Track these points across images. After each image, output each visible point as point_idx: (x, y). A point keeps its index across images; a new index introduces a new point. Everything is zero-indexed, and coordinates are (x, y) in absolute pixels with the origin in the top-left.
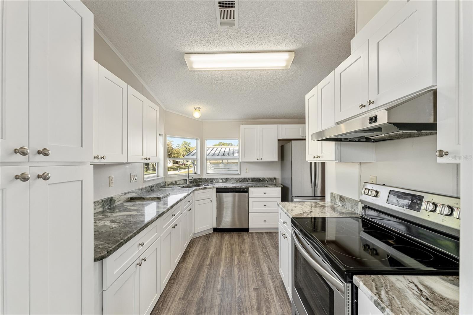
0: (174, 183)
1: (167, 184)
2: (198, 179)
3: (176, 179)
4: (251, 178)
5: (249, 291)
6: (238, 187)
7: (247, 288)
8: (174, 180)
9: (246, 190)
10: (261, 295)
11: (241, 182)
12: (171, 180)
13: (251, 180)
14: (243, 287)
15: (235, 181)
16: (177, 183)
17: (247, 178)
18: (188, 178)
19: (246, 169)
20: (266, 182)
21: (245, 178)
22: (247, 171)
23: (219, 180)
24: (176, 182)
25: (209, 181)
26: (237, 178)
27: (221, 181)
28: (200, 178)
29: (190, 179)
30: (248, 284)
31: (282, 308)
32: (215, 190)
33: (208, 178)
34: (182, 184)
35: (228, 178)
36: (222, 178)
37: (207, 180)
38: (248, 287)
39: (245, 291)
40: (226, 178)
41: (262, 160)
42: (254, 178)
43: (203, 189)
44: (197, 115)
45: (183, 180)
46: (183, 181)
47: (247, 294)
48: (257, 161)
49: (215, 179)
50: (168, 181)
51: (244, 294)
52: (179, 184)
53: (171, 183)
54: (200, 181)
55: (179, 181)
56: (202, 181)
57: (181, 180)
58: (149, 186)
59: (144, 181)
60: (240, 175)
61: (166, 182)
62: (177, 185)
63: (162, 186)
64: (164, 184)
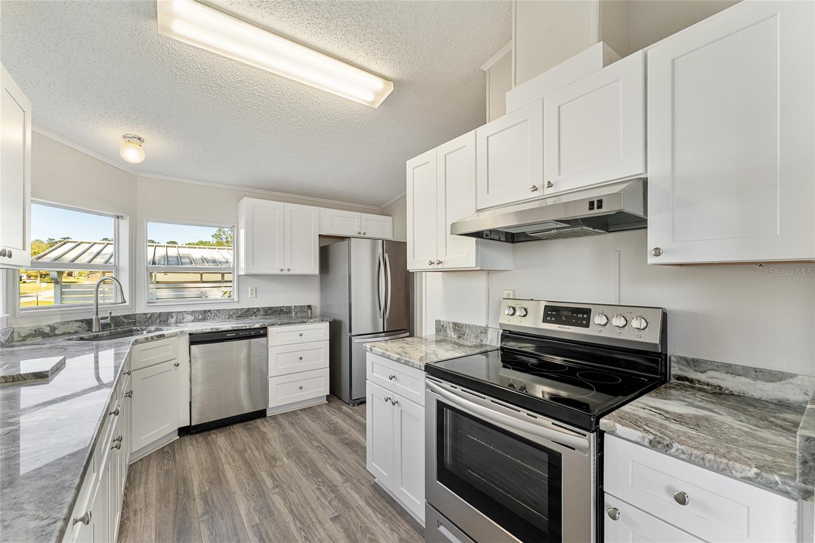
0: (47, 330)
1: (19, 334)
2: (125, 317)
3: (53, 321)
4: (263, 308)
5: (324, 529)
6: (244, 328)
7: (318, 525)
9: (262, 332)
10: (349, 524)
11: (240, 317)
12: (37, 324)
13: (262, 313)
14: (309, 526)
15: (228, 317)
16: (57, 332)
17: (254, 308)
18: (97, 314)
19: (252, 290)
20: (294, 313)
21: (249, 309)
22: (254, 295)
23: (186, 315)
24: (53, 328)
25: (158, 320)
26: (232, 310)
27: (191, 318)
28: (128, 315)
29: (102, 318)
30: (316, 517)
31: (394, 531)
32: (186, 338)
33: (152, 314)
34: (72, 332)
35: (209, 311)
36: (192, 311)
37: (150, 317)
38: (320, 522)
39: (316, 532)
40: (205, 311)
41: (291, 273)
42: (270, 308)
43: (155, 338)
44: (133, 155)
45: (76, 321)
46: (78, 324)
47: (323, 535)
48: (279, 272)
49: (174, 314)
50: (24, 328)
51: (319, 539)
52: (65, 334)
53: (35, 331)
54: (130, 321)
55: (62, 324)
56: (135, 322)
57: (71, 321)
60: (237, 303)
61: (14, 331)
62: (57, 335)
63: (2, 343)
64: (8, 336)
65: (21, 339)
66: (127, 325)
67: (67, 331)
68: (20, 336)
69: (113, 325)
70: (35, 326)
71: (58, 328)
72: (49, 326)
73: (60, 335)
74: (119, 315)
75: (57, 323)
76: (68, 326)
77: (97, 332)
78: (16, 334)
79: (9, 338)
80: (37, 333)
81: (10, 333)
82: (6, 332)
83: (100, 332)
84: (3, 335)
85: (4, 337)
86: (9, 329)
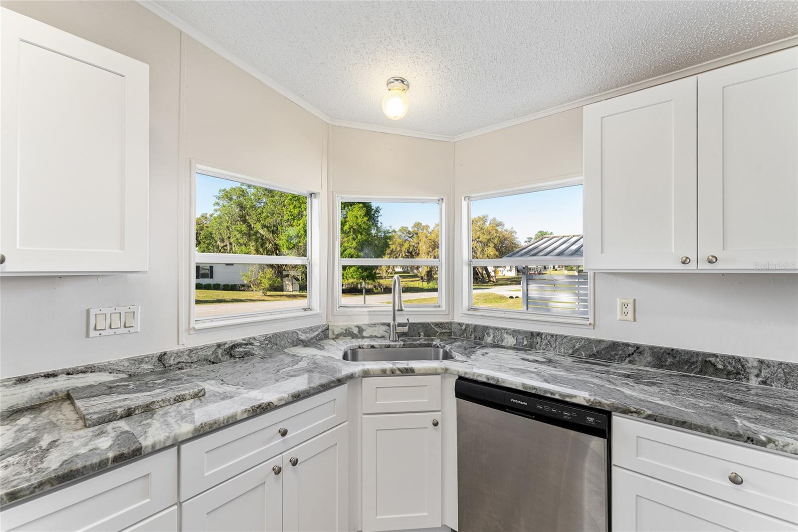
0: (356, 331)
1: (333, 332)
2: (437, 324)
3: (364, 321)
4: (652, 348)
6: (549, 395)
8: (357, 323)
12: (347, 324)
13: (649, 359)
16: (365, 334)
17: (627, 345)
19: (625, 305)
20: (754, 382)
21: (614, 345)
22: (630, 316)
23: (505, 336)
24: (361, 330)
25: (473, 336)
26: (579, 339)
27: (510, 341)
28: (441, 324)
29: (400, 325)
32: (451, 383)
33: (468, 326)
34: (379, 336)
35: (539, 334)
36: (514, 331)
37: (465, 329)
40: (532, 334)
42: (672, 352)
45: (383, 324)
46: (385, 328)
49: (491, 331)
50: (337, 326)
52: (371, 337)
53: (346, 330)
54: (444, 331)
55: (369, 326)
56: (451, 332)
57: (378, 324)
58: (219, 346)
59: (189, 329)
60: (592, 327)
61: (328, 329)
62: (363, 337)
63: (302, 341)
64: (316, 333)
65: (335, 336)
66: (439, 335)
67: (374, 335)
68: (333, 334)
69: (422, 334)
70: (346, 326)
71: (365, 330)
72: (357, 327)
73: (368, 337)
74: (429, 321)
75: (365, 324)
76: (374, 328)
77: (393, 341)
78: (330, 331)
79: (318, 335)
80: (348, 333)
81: (320, 330)
82: (311, 329)
83: (396, 341)
84: (306, 333)
85: (308, 335)
86: (318, 327)
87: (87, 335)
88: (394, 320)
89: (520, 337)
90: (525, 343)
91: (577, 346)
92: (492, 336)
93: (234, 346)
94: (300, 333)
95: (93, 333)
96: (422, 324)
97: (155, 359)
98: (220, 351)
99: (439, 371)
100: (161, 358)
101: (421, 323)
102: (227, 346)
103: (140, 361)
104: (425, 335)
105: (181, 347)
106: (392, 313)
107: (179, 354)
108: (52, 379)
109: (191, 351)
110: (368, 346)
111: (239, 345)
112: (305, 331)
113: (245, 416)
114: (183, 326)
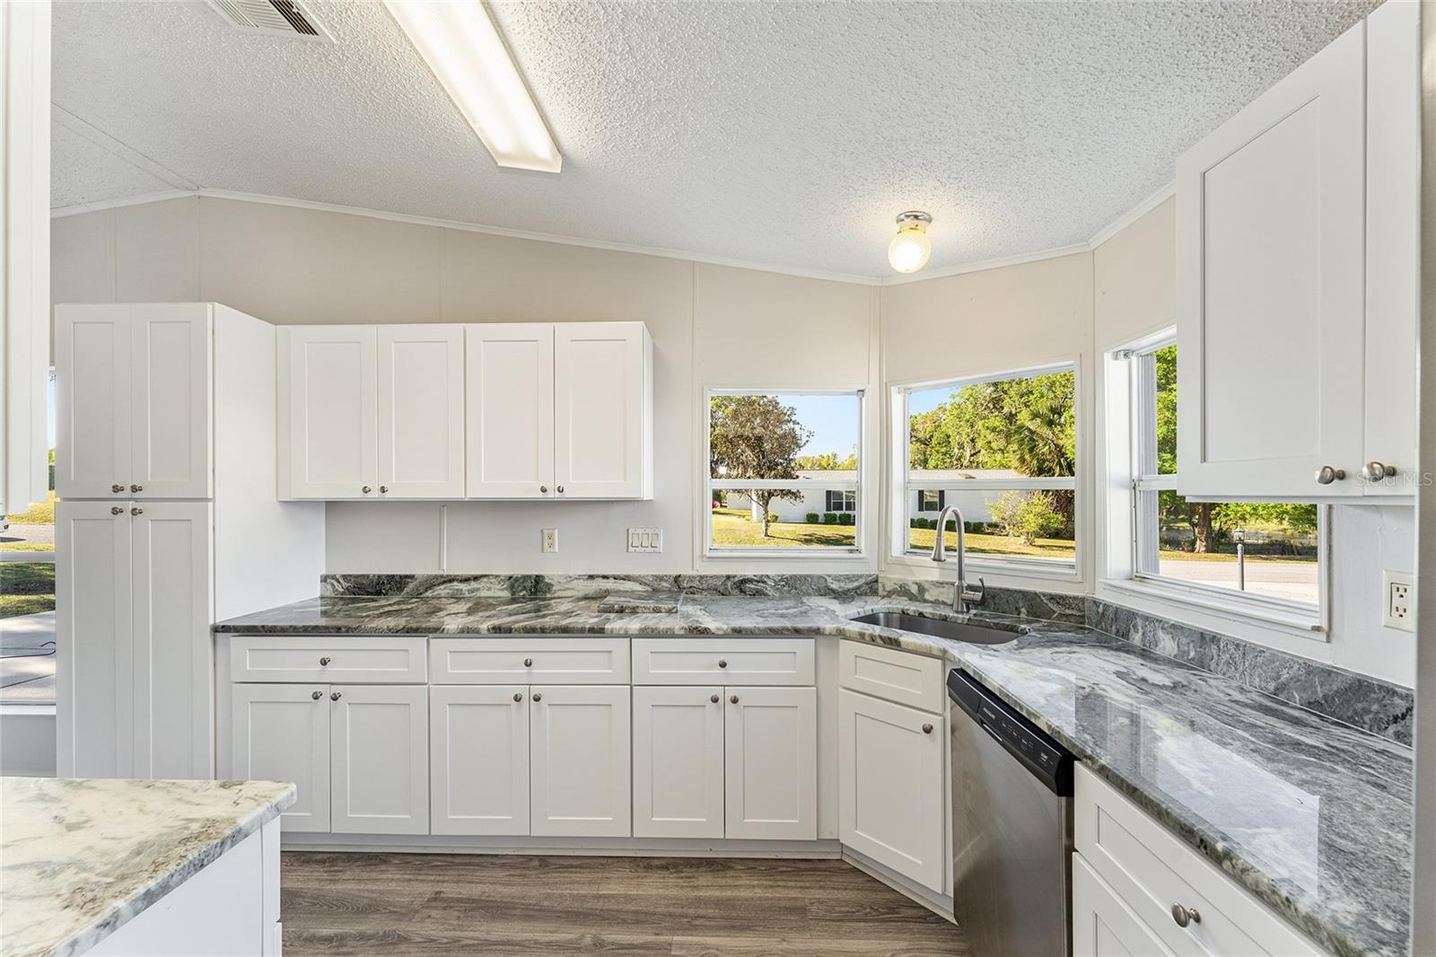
0: (914, 589)
1: (883, 586)
2: (1052, 598)
3: (924, 577)
8: (919, 578)
12: (901, 577)
16: (927, 596)
19: (1398, 589)
22: (1410, 620)
24: (922, 589)
25: (1114, 628)
27: (1168, 646)
28: (1063, 598)
29: (970, 588)
33: (1105, 608)
35: (1215, 639)
36: (1173, 626)
40: (1202, 635)
44: (910, 256)
49: (1139, 621)
50: (889, 579)
52: (936, 603)
53: (901, 587)
54: (1068, 612)
55: (934, 585)
56: (1083, 616)
57: (947, 584)
58: (728, 577)
59: (702, 556)
60: (1323, 637)
61: (876, 581)
62: (926, 601)
63: (833, 591)
64: (856, 584)
65: (885, 593)
66: (1056, 618)
67: (941, 599)
68: (884, 590)
69: (1023, 610)
70: (901, 580)
71: (928, 590)
72: (917, 584)
73: (931, 602)
74: (1038, 590)
75: (927, 581)
76: (941, 590)
77: (957, 612)
78: (880, 585)
79: (858, 588)
80: (903, 591)
81: (862, 581)
82: (848, 578)
83: (962, 613)
84: (839, 581)
85: (843, 584)
86: (860, 577)
87: (628, 551)
88: (961, 577)
89: (1184, 640)
90: (1192, 654)
91: (1285, 676)
92: (1141, 631)
93: (744, 581)
94: (829, 580)
95: (631, 549)
96: (1024, 594)
97: (672, 579)
98: (729, 584)
99: (935, 652)
100: (677, 579)
101: (1020, 592)
102: (736, 579)
103: (661, 578)
104: (1029, 613)
105: (695, 573)
106: (957, 567)
107: (691, 578)
108: (605, 580)
109: (702, 577)
110: (915, 611)
111: (750, 581)
112: (837, 578)
113: (682, 632)
114: (697, 553)
